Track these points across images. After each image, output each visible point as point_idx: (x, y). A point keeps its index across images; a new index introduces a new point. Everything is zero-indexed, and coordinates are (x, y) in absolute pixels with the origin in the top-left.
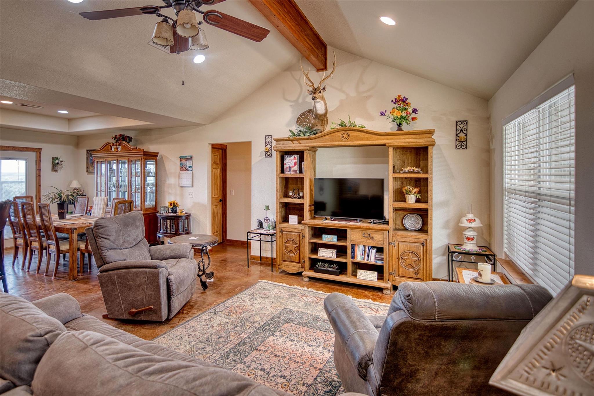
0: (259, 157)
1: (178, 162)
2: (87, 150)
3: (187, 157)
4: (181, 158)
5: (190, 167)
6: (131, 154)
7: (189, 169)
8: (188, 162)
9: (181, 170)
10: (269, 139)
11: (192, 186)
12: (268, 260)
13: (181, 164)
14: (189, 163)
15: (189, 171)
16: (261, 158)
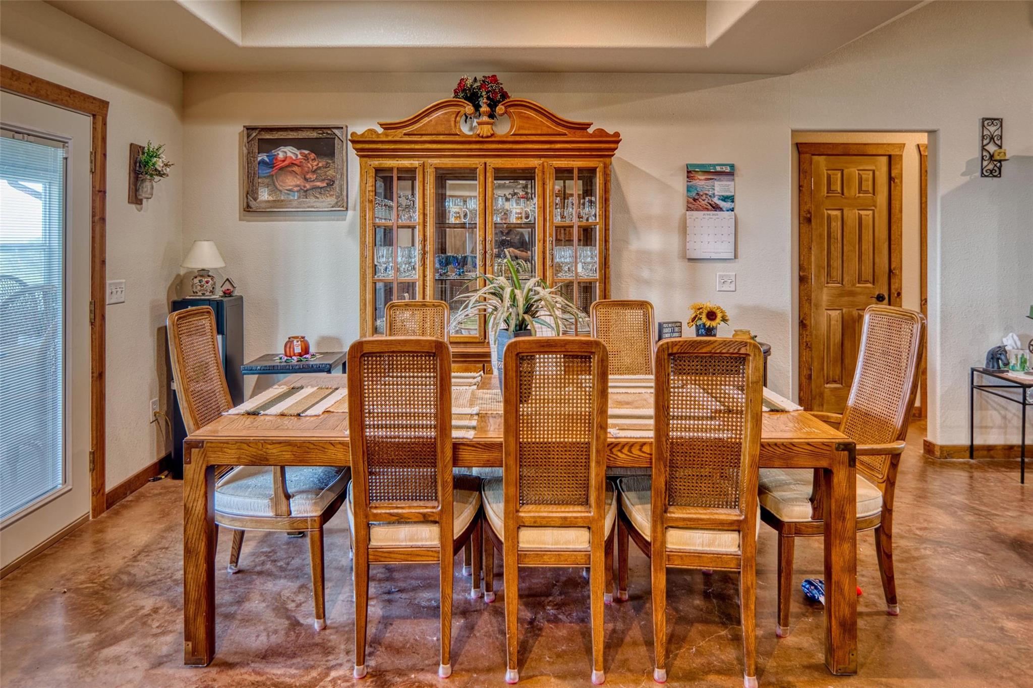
0: (963, 174)
1: (679, 184)
2: (249, 129)
3: (718, 169)
4: (690, 173)
5: (725, 199)
6: (558, 146)
7: (722, 204)
8: (717, 183)
9: (689, 209)
10: (992, 129)
11: (736, 257)
12: (992, 452)
13: (689, 189)
14: (720, 187)
15: (721, 209)
16: (967, 178)
